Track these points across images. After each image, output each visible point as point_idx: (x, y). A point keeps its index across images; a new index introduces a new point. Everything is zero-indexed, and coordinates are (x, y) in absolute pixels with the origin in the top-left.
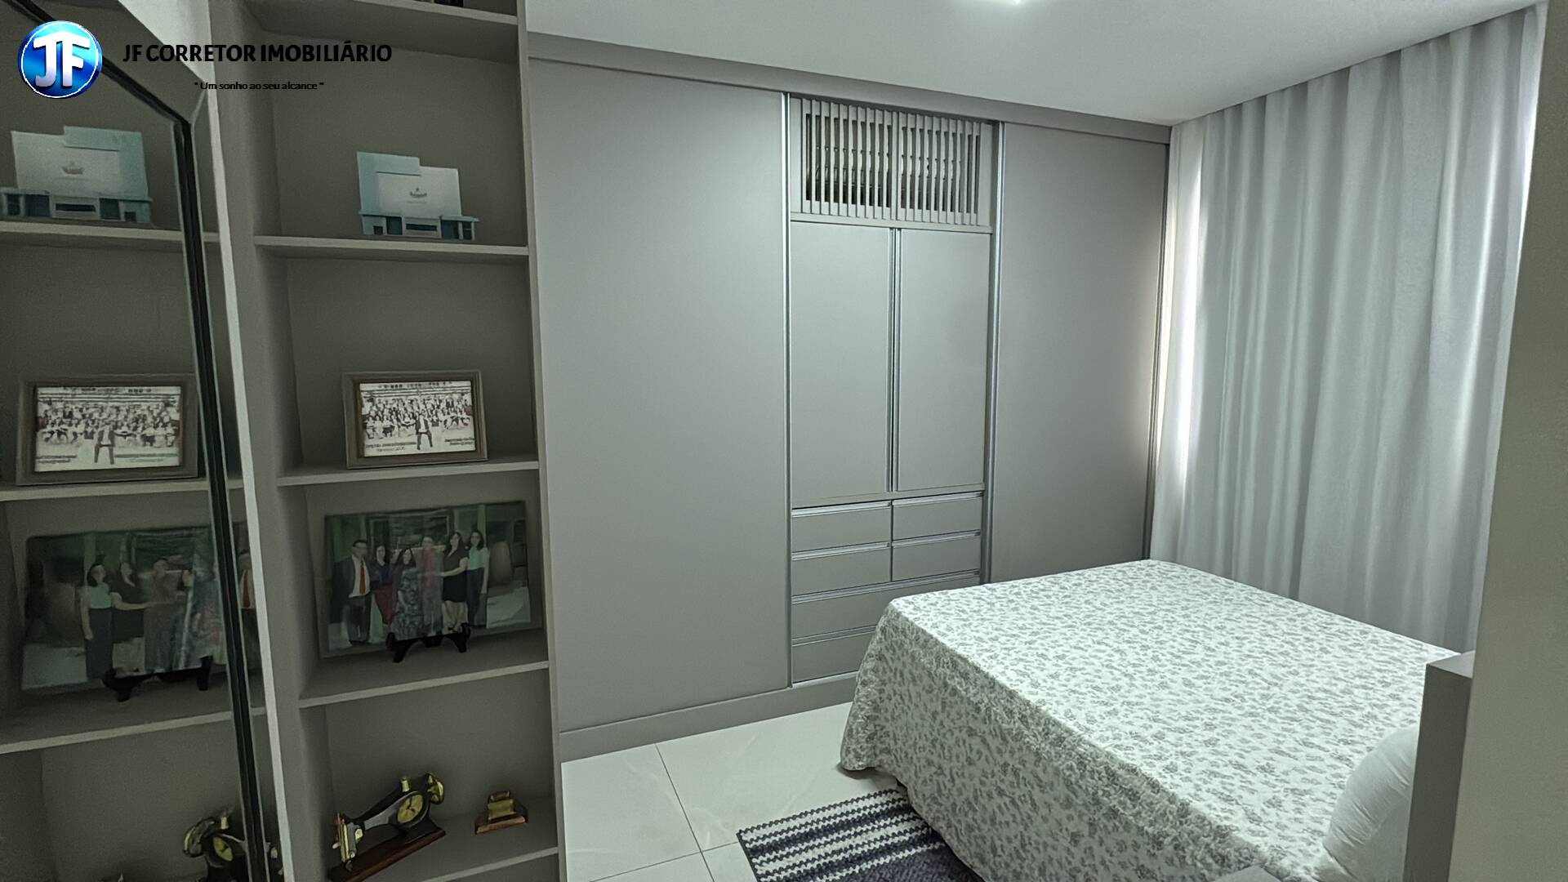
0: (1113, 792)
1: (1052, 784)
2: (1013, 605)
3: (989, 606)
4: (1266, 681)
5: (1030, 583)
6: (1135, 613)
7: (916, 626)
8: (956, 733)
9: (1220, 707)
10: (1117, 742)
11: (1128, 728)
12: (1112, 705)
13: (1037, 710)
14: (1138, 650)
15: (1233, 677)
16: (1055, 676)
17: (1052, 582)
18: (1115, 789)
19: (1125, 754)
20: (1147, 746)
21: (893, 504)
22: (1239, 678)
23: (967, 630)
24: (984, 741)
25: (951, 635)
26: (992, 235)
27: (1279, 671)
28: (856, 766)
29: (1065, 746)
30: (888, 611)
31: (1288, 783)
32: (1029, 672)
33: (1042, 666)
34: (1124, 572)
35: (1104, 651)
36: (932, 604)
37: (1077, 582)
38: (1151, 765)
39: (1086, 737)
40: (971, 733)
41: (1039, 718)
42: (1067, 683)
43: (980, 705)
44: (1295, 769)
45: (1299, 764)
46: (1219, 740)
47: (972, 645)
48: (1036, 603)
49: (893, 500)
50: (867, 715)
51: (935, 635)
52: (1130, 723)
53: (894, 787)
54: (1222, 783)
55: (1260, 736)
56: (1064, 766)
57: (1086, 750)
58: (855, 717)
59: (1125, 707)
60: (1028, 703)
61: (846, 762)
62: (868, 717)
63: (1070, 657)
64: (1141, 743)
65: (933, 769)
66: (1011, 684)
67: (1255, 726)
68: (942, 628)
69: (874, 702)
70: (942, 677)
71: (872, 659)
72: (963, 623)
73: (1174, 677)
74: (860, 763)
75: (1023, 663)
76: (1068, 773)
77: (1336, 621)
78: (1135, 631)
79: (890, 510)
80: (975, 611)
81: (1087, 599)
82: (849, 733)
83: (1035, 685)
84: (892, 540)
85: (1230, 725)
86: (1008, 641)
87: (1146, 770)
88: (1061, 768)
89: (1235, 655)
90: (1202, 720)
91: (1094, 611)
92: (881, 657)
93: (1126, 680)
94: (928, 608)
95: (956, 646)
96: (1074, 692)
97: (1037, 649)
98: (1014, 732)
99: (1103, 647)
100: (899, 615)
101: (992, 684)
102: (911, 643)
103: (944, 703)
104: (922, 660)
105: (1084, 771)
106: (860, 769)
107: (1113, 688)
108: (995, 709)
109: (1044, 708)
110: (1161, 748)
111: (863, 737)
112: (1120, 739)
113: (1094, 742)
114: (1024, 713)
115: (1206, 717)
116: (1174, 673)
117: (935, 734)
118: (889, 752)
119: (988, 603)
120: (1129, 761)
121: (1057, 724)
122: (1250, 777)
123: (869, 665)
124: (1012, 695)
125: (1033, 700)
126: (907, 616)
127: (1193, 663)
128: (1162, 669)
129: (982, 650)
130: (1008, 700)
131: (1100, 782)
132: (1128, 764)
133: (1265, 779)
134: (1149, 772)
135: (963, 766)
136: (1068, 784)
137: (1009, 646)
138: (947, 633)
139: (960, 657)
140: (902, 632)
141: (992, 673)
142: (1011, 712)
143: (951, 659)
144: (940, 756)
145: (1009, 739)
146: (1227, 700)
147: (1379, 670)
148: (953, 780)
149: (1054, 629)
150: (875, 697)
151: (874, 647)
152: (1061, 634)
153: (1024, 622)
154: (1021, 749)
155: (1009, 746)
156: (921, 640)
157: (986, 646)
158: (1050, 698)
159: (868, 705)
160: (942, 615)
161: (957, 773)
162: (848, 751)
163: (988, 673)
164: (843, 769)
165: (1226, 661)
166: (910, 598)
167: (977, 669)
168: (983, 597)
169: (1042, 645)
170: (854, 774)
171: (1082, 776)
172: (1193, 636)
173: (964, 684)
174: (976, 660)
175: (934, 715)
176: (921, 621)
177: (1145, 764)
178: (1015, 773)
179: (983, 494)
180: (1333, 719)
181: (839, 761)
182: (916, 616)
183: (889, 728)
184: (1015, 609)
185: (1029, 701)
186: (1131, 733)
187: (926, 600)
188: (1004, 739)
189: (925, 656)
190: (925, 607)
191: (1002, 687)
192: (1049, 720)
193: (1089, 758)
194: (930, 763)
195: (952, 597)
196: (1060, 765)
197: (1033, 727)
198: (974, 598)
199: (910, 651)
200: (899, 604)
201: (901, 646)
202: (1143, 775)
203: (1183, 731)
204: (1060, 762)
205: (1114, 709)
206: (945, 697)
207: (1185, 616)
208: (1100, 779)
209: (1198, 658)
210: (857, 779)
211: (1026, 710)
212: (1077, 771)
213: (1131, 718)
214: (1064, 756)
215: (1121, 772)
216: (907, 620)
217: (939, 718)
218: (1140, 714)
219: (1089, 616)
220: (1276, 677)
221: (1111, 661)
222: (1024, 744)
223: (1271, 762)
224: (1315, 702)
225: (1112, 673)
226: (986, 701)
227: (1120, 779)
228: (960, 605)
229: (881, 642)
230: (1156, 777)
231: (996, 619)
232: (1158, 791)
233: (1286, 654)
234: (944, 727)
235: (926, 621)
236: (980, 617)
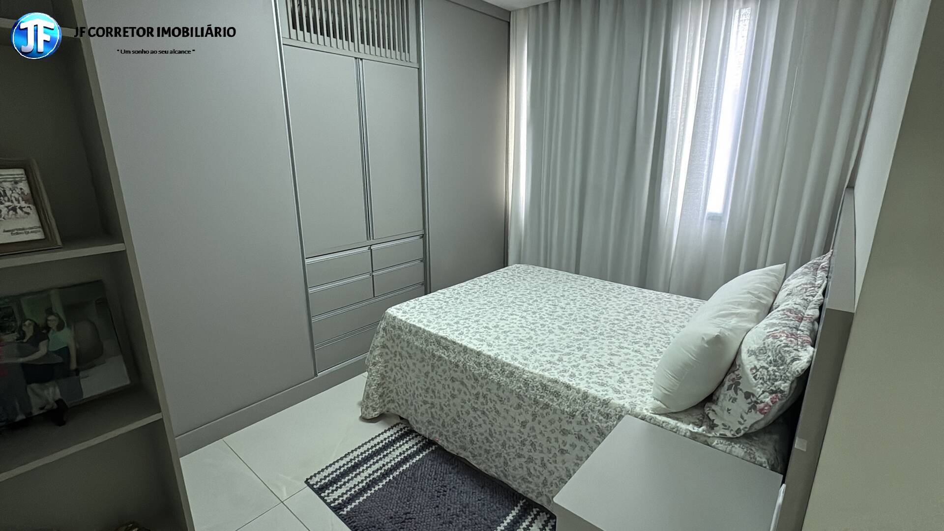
0: (545, 395)
1: (509, 399)
2: (458, 301)
3: (446, 304)
4: (593, 320)
5: (462, 287)
6: (521, 295)
7: (408, 323)
8: (443, 382)
9: (579, 338)
10: (542, 368)
11: (545, 359)
12: (532, 348)
13: (496, 359)
14: (531, 314)
15: (578, 321)
16: (498, 338)
17: (474, 284)
18: (547, 393)
19: (549, 373)
20: (557, 367)
21: (372, 248)
22: (581, 321)
23: (440, 320)
24: (462, 383)
25: (432, 325)
26: (419, 69)
27: (596, 313)
28: (374, 415)
29: (515, 376)
30: (386, 317)
31: (622, 369)
32: (484, 338)
33: (489, 334)
34: (507, 273)
35: (516, 319)
36: (412, 308)
37: (486, 282)
38: (563, 376)
39: (526, 369)
40: (453, 380)
41: (498, 364)
42: (505, 340)
43: (458, 363)
44: (622, 361)
45: (622, 358)
46: (586, 355)
47: (446, 329)
48: (470, 297)
49: (371, 246)
50: (378, 383)
51: (423, 327)
52: (544, 356)
53: (399, 421)
54: (597, 377)
55: (602, 348)
56: (516, 387)
57: (528, 376)
58: (370, 386)
59: (538, 347)
60: (489, 357)
61: (366, 415)
62: (378, 384)
63: (501, 325)
64: (554, 366)
65: (428, 405)
66: (477, 348)
67: (599, 344)
68: (425, 321)
69: (381, 374)
70: (431, 351)
71: (378, 348)
72: (436, 316)
73: (554, 326)
74: (376, 413)
75: (479, 334)
76: (518, 390)
77: (608, 284)
78: (525, 305)
79: (370, 252)
80: (439, 308)
81: (495, 291)
82: (367, 396)
83: (489, 345)
84: (373, 271)
85: (587, 346)
86: (465, 322)
87: (562, 379)
88: (514, 388)
89: (575, 309)
90: (575, 346)
91: (501, 297)
92: (384, 346)
93: (533, 332)
94: (411, 311)
95: (437, 331)
96: (511, 345)
97: (482, 324)
98: (483, 375)
99: (514, 317)
100: (394, 318)
101: (465, 349)
102: (406, 334)
103: (432, 366)
104: (415, 344)
105: (528, 388)
106: (376, 416)
107: (528, 338)
108: (468, 364)
109: (499, 358)
110: (564, 366)
111: (376, 397)
112: (543, 366)
113: (531, 371)
114: (487, 363)
115: (576, 344)
116: (553, 324)
117: (428, 385)
118: (393, 401)
119: (445, 302)
120: (552, 377)
121: (509, 365)
122: (606, 371)
123: (377, 352)
124: (479, 354)
125: (492, 354)
126: (401, 318)
127: (559, 317)
128: (547, 323)
129: (453, 331)
130: (476, 357)
131: (538, 391)
132: (552, 379)
133: (612, 370)
134: (564, 380)
135: (449, 400)
136: (519, 396)
137: (467, 325)
138: (429, 324)
139: (442, 337)
140: (399, 328)
141: (464, 343)
142: (480, 364)
143: (435, 339)
144: (431, 397)
145: (480, 379)
146: (581, 333)
147: (633, 305)
148: (442, 409)
149: (486, 311)
150: (382, 371)
151: (378, 341)
152: (491, 313)
153: (470, 310)
154: (487, 383)
155: (480, 383)
156: (413, 331)
157: (455, 328)
158: (500, 351)
159: (378, 377)
160: (422, 314)
161: (444, 405)
162: (367, 408)
163: (461, 344)
164: (364, 419)
165: (572, 312)
166: (398, 306)
167: (454, 343)
168: (440, 299)
169: (484, 321)
170: (373, 420)
171: (527, 391)
172: (553, 303)
173: (446, 353)
174: (451, 337)
175: (427, 374)
176: (410, 320)
177: (560, 377)
178: (484, 397)
179: (423, 236)
180: (626, 333)
181: (361, 414)
182: (406, 317)
183: (392, 387)
184: (461, 303)
185: (490, 355)
186: (547, 361)
187: (408, 306)
188: (476, 380)
189: (417, 340)
190: (409, 310)
191: (472, 350)
192: (504, 363)
193: (530, 380)
194: (425, 403)
195: (423, 302)
196: (513, 387)
197: (494, 369)
198: (435, 300)
199: (406, 340)
200: (392, 311)
201: (399, 336)
202: (562, 382)
203: (569, 354)
204: (513, 386)
205: (534, 350)
206: (434, 362)
207: (545, 292)
208: (537, 390)
209: (560, 313)
210: (376, 422)
211: (489, 360)
212: (524, 388)
213: (544, 353)
214: (515, 382)
215: (549, 383)
216: (401, 320)
217: (430, 375)
218: (547, 349)
219: (501, 300)
220: (596, 317)
221: (521, 323)
222: (490, 380)
223: (612, 361)
224: (616, 326)
225: (525, 330)
226: (462, 360)
227: (549, 387)
228: (429, 306)
229: (383, 337)
230: (568, 382)
231: (453, 310)
232: (571, 389)
233: (594, 304)
234: (434, 380)
235: (413, 319)
236: (443, 311)
